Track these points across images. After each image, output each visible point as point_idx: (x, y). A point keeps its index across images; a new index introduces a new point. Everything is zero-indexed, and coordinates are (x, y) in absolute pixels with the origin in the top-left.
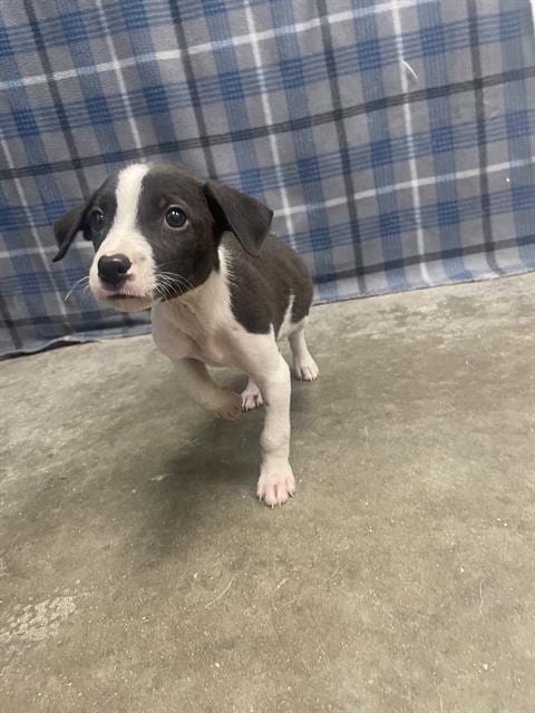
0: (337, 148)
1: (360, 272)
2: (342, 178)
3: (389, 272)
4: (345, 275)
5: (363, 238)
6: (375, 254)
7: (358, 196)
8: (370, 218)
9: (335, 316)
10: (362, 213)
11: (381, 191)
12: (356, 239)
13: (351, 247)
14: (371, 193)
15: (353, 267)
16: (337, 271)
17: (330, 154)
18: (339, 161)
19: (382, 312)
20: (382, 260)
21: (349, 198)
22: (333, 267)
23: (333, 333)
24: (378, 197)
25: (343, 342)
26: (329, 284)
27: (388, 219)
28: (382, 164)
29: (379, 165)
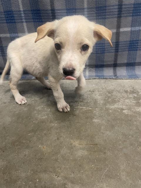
0: (117, 3)
1: (115, 65)
2: (116, 19)
3: (128, 67)
4: (108, 66)
5: (120, 50)
6: (123, 58)
7: (122, 30)
8: (125, 42)
9: (103, 89)
10: (122, 39)
11: (133, 29)
12: (117, 50)
13: (113, 54)
14: (129, 29)
15: (113, 63)
16: (105, 64)
17: (113, 6)
18: (117, 10)
19: (126, 92)
20: (126, 61)
21: (117, 30)
22: (103, 61)
23: (102, 102)
24: (131, 32)
25: (107, 110)
26: (100, 69)
27: (134, 43)
28: (137, 15)
29: (135, 15)
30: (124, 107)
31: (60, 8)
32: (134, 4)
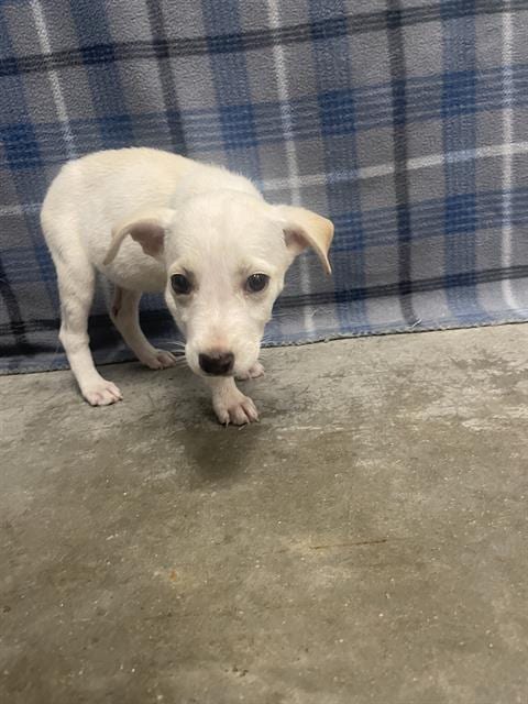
0: (387, 77)
1: (405, 289)
2: (390, 130)
3: (451, 290)
4: (381, 292)
5: (415, 234)
6: (431, 261)
7: (413, 164)
8: (430, 202)
9: (375, 365)
10: (417, 194)
11: (452, 158)
12: (405, 235)
13: (395, 247)
14: (435, 160)
15: (396, 279)
16: (368, 285)
17: (375, 88)
18: (389, 100)
20: (441, 271)
21: (398, 166)
22: (362, 277)
23: (378, 404)
24: (447, 168)
25: (403, 425)
26: (354, 304)
27: (460, 206)
28: (459, 112)
29: (453, 113)
30: (463, 411)
31: (197, 105)
32: (445, 77)
